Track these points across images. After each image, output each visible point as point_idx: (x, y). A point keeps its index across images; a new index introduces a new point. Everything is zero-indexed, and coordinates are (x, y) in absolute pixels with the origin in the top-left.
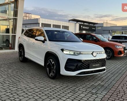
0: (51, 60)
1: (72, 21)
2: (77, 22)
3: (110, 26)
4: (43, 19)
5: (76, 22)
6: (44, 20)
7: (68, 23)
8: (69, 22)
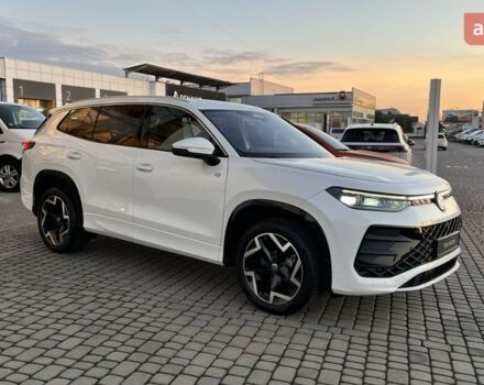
0: (271, 235)
1: (141, 71)
2: (157, 78)
3: (272, 93)
4: (19, 62)
5: (153, 77)
6: (23, 64)
7: (122, 80)
8: (127, 76)
